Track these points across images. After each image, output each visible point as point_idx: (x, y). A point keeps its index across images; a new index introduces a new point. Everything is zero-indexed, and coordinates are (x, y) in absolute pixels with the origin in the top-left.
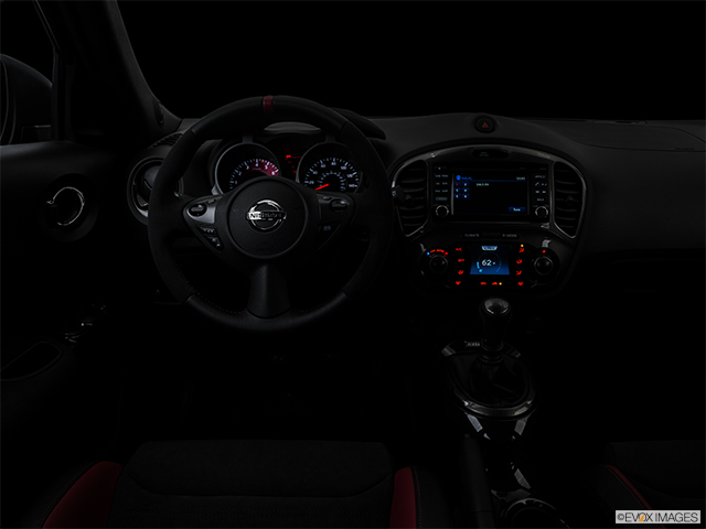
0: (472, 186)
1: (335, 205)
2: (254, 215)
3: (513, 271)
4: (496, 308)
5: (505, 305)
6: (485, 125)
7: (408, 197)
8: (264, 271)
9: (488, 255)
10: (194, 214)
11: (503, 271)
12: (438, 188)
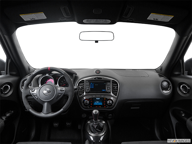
0: (94, 85)
1: (61, 90)
2: (45, 92)
3: (103, 104)
4: (96, 112)
5: (98, 111)
6: (98, 72)
7: (80, 88)
8: (46, 104)
9: (98, 100)
10: (32, 91)
11: (101, 104)
12: (87, 86)
